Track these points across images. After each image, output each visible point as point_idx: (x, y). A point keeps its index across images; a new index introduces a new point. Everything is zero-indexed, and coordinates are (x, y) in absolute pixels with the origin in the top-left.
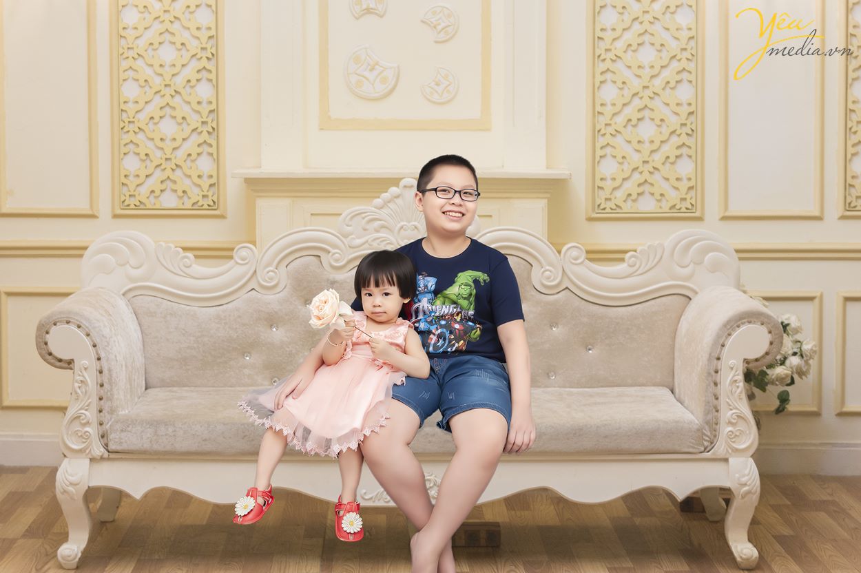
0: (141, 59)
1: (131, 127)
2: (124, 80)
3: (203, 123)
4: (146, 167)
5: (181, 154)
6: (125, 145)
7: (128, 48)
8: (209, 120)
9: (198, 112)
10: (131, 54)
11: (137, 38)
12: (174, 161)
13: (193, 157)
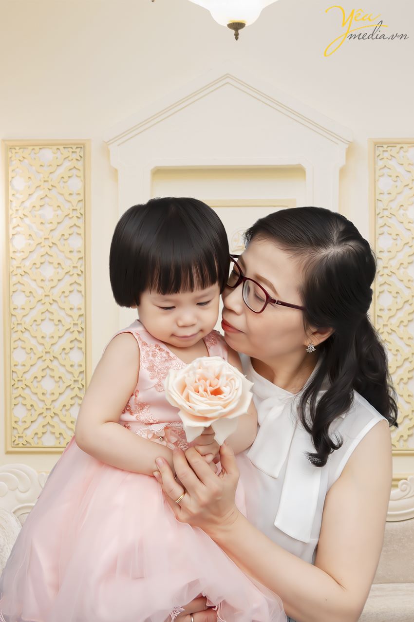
0: (27, 332)
1: (20, 385)
2: (14, 348)
3: (75, 381)
4: (31, 415)
5: (58, 405)
6: (15, 398)
7: (18, 324)
8: (80, 379)
9: (71, 373)
10: (20, 328)
11: (24, 316)
12: (53, 411)
13: (68, 407)
